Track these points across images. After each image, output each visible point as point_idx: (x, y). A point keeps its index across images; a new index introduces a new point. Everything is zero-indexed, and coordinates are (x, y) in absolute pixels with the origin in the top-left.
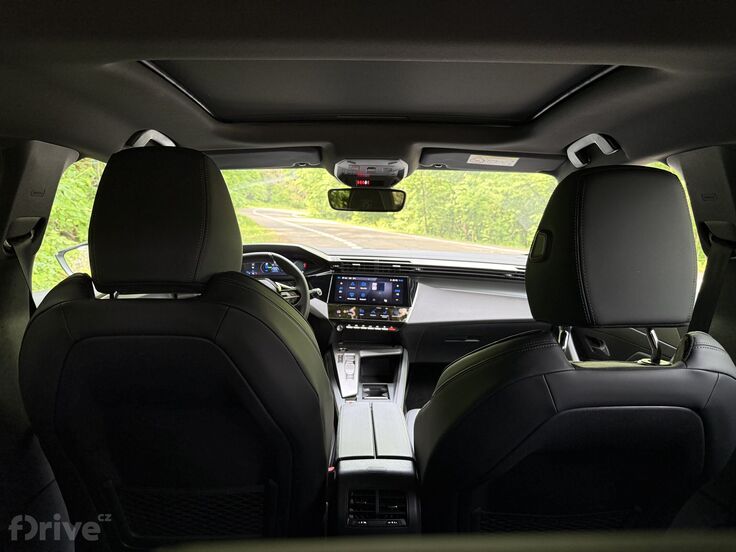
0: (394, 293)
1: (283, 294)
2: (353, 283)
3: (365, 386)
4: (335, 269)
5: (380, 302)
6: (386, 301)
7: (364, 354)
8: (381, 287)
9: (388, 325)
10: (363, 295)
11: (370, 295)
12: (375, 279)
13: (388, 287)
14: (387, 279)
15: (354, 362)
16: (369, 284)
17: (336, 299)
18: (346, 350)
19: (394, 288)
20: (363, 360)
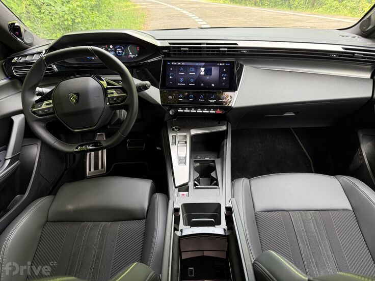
0: (220, 77)
1: (109, 91)
2: (182, 69)
3: (196, 162)
4: (165, 54)
5: (208, 86)
6: (213, 85)
7: (194, 132)
8: (208, 72)
9: (215, 109)
10: (192, 80)
11: (198, 80)
12: (203, 64)
13: (215, 71)
14: (214, 63)
15: (186, 142)
16: (197, 68)
17: (167, 84)
18: (179, 130)
19: (221, 72)
20: (193, 138)
